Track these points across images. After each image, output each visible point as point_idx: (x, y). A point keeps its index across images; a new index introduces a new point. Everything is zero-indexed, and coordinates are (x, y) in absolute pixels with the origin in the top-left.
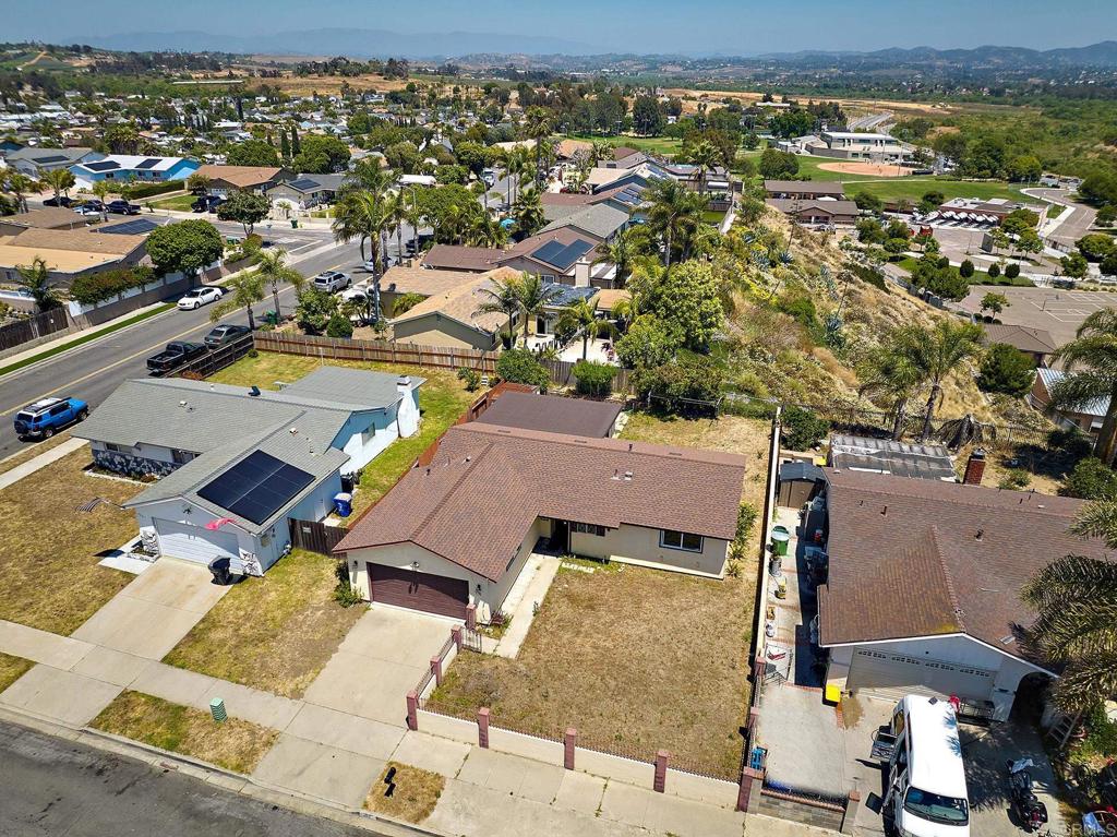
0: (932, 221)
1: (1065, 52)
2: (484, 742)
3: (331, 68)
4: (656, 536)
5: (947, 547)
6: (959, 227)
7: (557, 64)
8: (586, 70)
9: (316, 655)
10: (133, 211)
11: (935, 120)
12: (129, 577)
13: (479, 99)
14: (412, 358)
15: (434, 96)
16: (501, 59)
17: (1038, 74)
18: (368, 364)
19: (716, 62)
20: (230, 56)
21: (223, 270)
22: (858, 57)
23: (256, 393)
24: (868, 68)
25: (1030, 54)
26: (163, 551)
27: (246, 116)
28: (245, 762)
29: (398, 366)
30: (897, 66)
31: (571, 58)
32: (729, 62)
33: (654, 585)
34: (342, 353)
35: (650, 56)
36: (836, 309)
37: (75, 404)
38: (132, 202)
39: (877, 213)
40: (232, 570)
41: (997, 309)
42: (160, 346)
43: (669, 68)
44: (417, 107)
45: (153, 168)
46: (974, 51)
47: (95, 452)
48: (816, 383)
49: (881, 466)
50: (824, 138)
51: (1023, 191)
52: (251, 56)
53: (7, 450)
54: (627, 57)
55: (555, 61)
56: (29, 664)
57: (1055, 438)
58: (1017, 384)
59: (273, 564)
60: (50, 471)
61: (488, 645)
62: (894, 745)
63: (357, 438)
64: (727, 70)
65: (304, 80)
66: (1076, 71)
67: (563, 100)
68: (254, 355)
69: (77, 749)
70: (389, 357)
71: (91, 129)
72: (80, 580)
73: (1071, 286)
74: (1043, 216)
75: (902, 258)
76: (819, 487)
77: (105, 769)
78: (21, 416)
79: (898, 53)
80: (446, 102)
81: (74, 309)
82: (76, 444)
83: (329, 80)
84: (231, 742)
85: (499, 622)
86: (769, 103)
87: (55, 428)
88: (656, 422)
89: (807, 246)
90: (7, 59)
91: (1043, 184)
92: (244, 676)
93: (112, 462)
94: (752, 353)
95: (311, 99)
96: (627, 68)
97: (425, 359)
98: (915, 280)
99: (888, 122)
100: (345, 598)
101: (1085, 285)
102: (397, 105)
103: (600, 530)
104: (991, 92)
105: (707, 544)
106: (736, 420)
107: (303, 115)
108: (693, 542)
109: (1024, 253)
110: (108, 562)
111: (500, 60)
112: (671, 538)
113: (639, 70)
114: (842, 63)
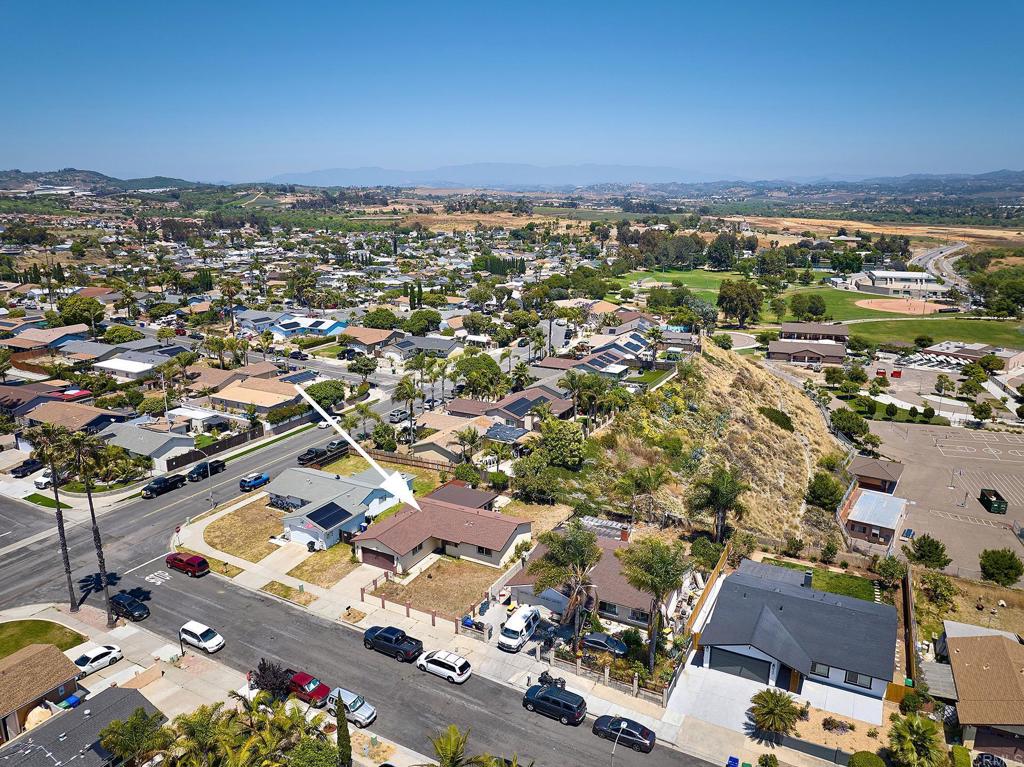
2: (383, 607)
3: (471, 206)
4: (476, 550)
8: (698, 196)
9: (338, 577)
10: (304, 358)
11: (1011, 249)
12: (279, 547)
13: (585, 236)
14: (419, 464)
15: (548, 234)
16: (623, 188)
19: (821, 188)
20: (398, 190)
21: (345, 404)
22: (965, 180)
23: (338, 478)
26: (292, 538)
27: (399, 251)
28: (307, 603)
32: (833, 187)
33: (472, 568)
34: (388, 459)
35: (758, 182)
37: (264, 476)
38: (304, 352)
40: (315, 547)
42: (305, 449)
43: (775, 194)
44: (534, 242)
45: (319, 328)
47: (271, 499)
50: (870, 275)
52: (414, 189)
53: (236, 495)
54: (737, 184)
55: (671, 188)
56: (243, 570)
59: (331, 547)
60: (253, 504)
61: (397, 580)
63: (376, 501)
64: (830, 195)
65: (449, 216)
68: (348, 457)
69: (256, 595)
70: (409, 462)
71: (287, 263)
72: (261, 546)
77: (264, 600)
78: (243, 481)
79: (1007, 175)
80: (557, 238)
81: (267, 426)
82: (263, 494)
83: (469, 216)
84: (303, 598)
85: (405, 574)
86: (843, 237)
87: (255, 487)
90: (236, 199)
92: (312, 581)
95: (451, 235)
96: (735, 194)
97: (425, 465)
98: (832, 419)
100: (354, 561)
102: (517, 241)
103: (456, 545)
105: (493, 554)
107: (442, 251)
108: (488, 552)
110: (272, 541)
112: (481, 550)
113: (747, 196)
114: (945, 186)
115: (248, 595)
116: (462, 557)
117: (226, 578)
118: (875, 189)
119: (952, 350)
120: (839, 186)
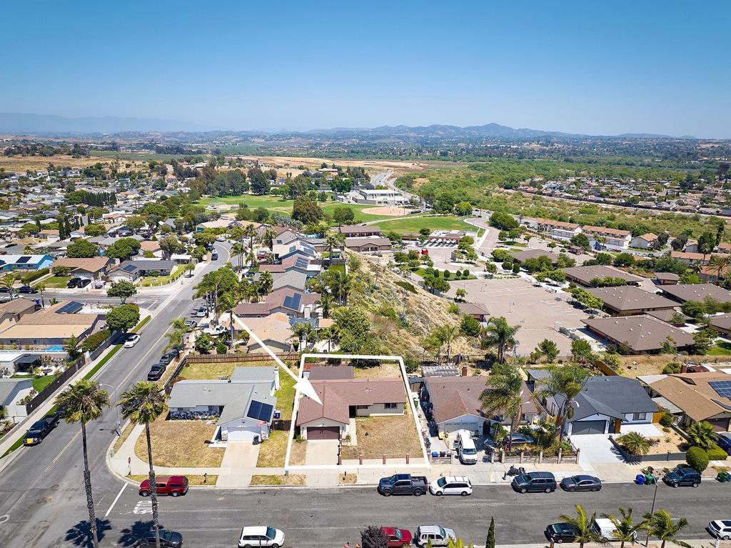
0: (426, 244)
1: (474, 128)
2: (362, 464)
4: (383, 406)
5: (462, 394)
6: (439, 247)
7: (181, 138)
8: (203, 142)
9: (301, 456)
11: (415, 174)
12: (224, 448)
13: (147, 172)
14: (260, 358)
15: (115, 171)
17: (462, 141)
18: (241, 363)
19: (284, 135)
24: (373, 139)
25: (457, 129)
26: (229, 439)
28: (302, 482)
29: (254, 362)
30: (389, 137)
31: (191, 133)
32: (292, 135)
33: (385, 420)
34: (228, 360)
35: (243, 132)
36: (401, 309)
38: (31, 286)
39: (399, 242)
40: (259, 440)
41: (463, 295)
43: (256, 140)
44: (105, 179)
45: (28, 262)
46: (428, 128)
47: (172, 413)
48: (405, 345)
49: (438, 375)
50: (361, 193)
51: (465, 221)
54: (227, 133)
55: (180, 136)
56: (217, 476)
57: (487, 356)
58: (475, 332)
59: (269, 436)
61: (348, 444)
62: (458, 442)
64: (292, 141)
65: (11, 159)
66: (480, 138)
67: (207, 175)
68: (187, 365)
69: (252, 490)
70: (250, 359)
73: (491, 277)
74: (476, 238)
75: (417, 269)
76: (422, 384)
79: (388, 129)
81: (87, 354)
83: (33, 159)
84: (295, 479)
85: (349, 437)
86: (325, 169)
88: (361, 370)
89: (380, 276)
91: (474, 215)
93: (179, 415)
94: (381, 337)
96: (229, 140)
97: (265, 358)
98: (426, 284)
99: (392, 177)
100: (299, 440)
101: (496, 276)
103: (366, 407)
104: (441, 153)
105: (398, 406)
106: (387, 365)
108: (394, 405)
109: (470, 261)
110: (212, 445)
111: (143, 136)
112: (388, 405)
113: (237, 142)
114: (358, 135)
115: (246, 493)
116: (371, 415)
117: (210, 487)
118: (319, 137)
119: (443, 235)
120: (297, 135)
